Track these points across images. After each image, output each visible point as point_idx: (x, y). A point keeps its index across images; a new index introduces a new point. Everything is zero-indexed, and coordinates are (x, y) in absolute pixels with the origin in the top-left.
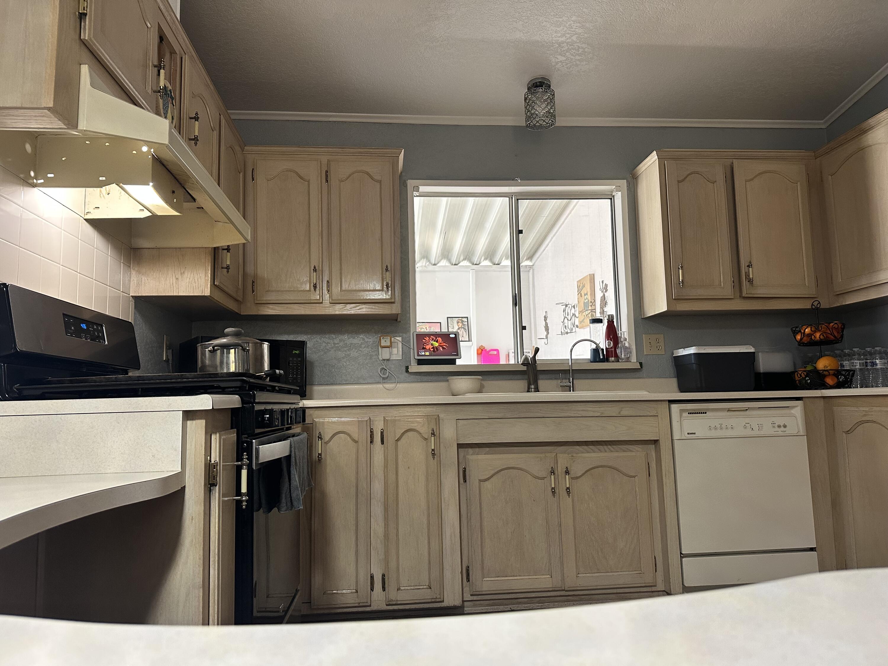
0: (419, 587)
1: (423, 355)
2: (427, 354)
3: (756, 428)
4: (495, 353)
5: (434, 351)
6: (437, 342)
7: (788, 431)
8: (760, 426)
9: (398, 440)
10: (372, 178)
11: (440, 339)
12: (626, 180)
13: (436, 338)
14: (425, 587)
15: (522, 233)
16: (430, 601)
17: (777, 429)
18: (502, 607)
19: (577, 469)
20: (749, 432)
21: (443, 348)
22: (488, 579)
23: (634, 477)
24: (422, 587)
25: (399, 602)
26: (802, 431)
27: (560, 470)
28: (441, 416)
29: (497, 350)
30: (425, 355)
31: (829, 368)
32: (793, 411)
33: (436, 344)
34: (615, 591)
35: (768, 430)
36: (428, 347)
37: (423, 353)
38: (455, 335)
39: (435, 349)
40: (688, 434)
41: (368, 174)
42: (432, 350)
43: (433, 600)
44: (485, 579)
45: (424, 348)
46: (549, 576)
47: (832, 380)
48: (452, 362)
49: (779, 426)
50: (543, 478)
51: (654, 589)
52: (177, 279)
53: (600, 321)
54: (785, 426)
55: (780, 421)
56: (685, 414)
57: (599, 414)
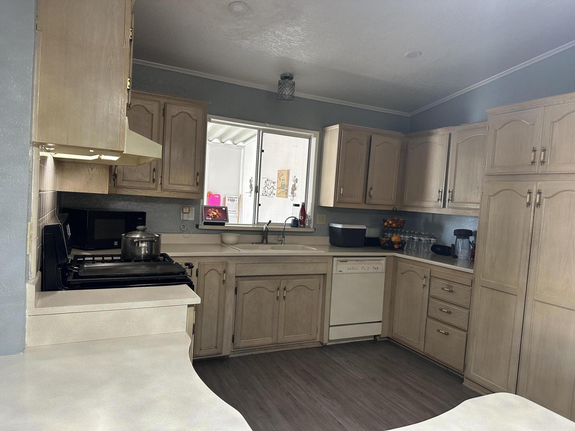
0: (210, 348)
1: (208, 220)
2: (210, 219)
3: (366, 269)
4: (218, 197)
5: (214, 217)
6: (215, 212)
7: (379, 270)
8: (368, 268)
9: (206, 274)
10: (192, 118)
11: (217, 210)
12: (319, 132)
13: (215, 210)
14: (214, 347)
15: (263, 152)
16: (216, 354)
17: (374, 270)
18: (247, 353)
19: (289, 288)
20: (363, 271)
21: (219, 216)
22: (243, 341)
23: (313, 290)
24: (212, 348)
25: (200, 356)
26: (384, 271)
27: (282, 288)
28: (229, 262)
29: (219, 195)
30: (209, 220)
31: (397, 241)
32: (381, 262)
33: (215, 214)
35: (371, 270)
36: (210, 215)
37: (208, 219)
38: (225, 208)
39: (215, 216)
40: (339, 271)
41: (189, 115)
42: (213, 217)
43: (217, 354)
44: (241, 341)
45: (208, 216)
46: (271, 338)
47: (397, 246)
48: (223, 224)
49: (375, 269)
50: (274, 292)
51: (315, 341)
52: (88, 182)
53: (298, 205)
54: (378, 269)
55: (376, 266)
56: (339, 262)
57: (303, 262)
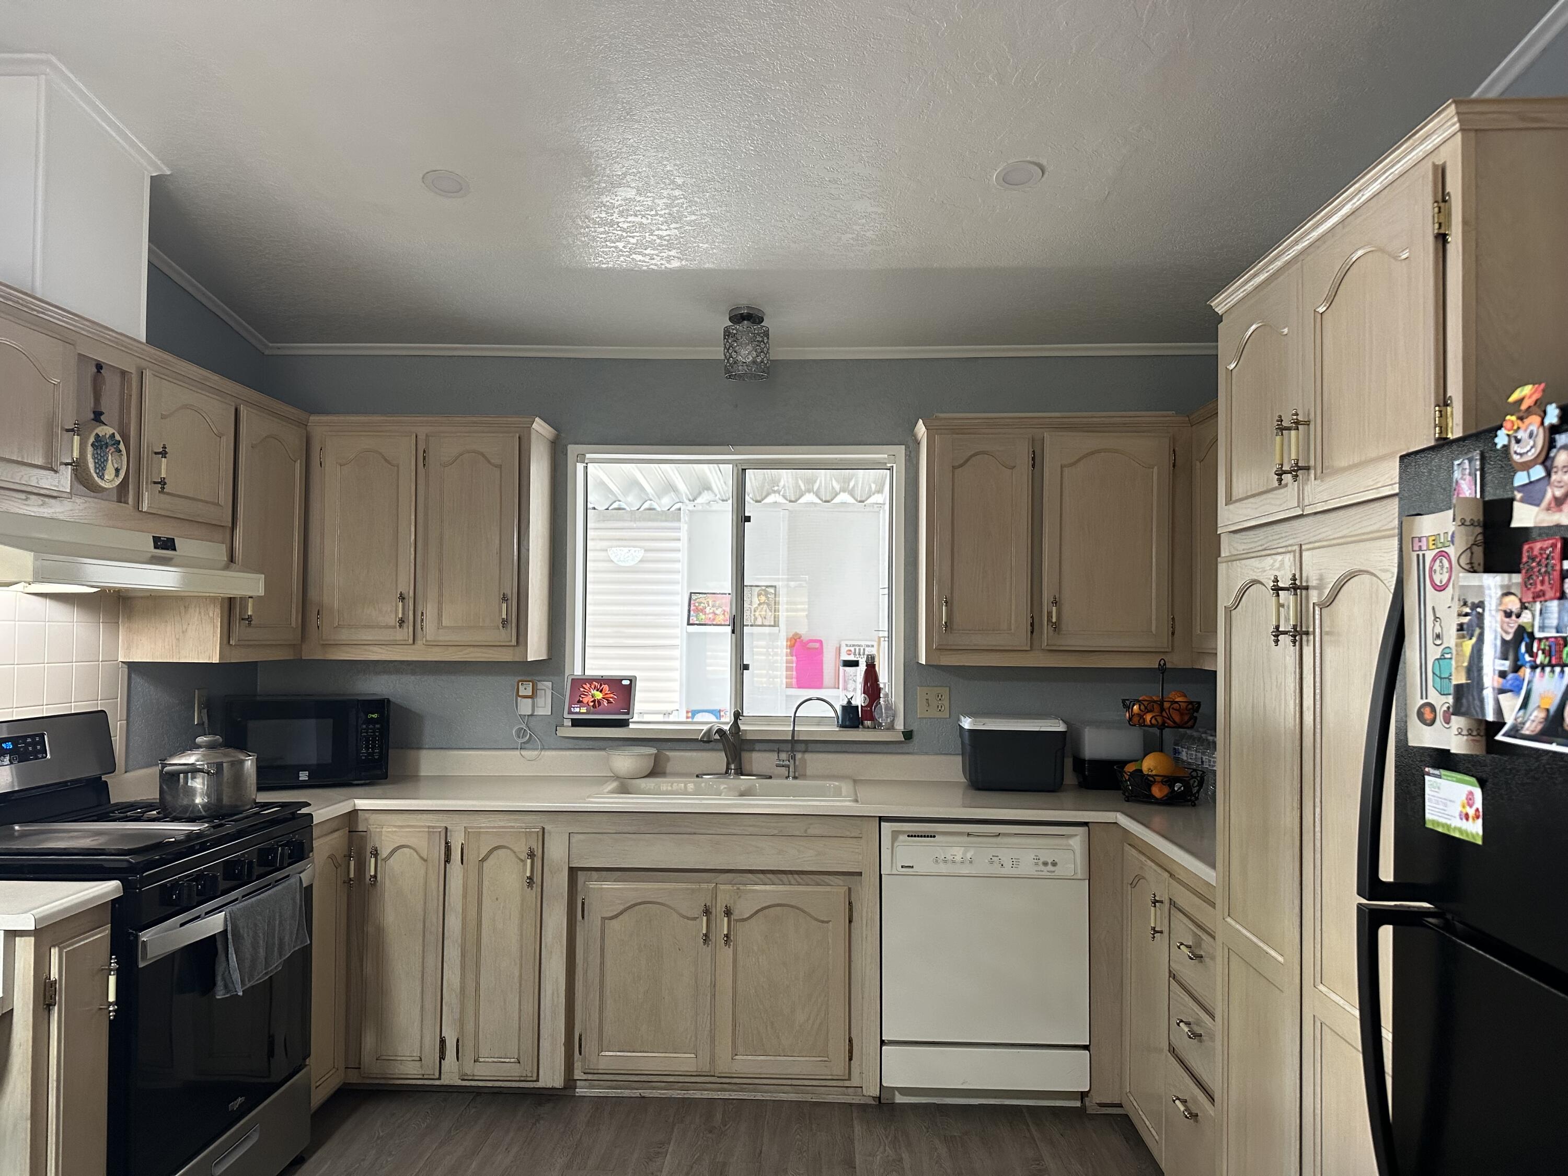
0: (503, 1060)
1: (576, 713)
2: (584, 710)
3: (1007, 864)
4: (817, 645)
5: (594, 706)
6: (601, 692)
7: (1059, 871)
8: (1015, 863)
9: (483, 860)
10: (489, 462)
11: (606, 687)
12: (903, 447)
13: (601, 686)
14: (512, 1060)
15: (749, 521)
16: (518, 1079)
17: (1042, 867)
18: (629, 1091)
19: (743, 908)
20: (996, 870)
21: (609, 702)
22: (607, 1053)
23: (828, 922)
24: (508, 1060)
25: (476, 1078)
26: (1082, 872)
27: (719, 909)
28: (547, 828)
29: (820, 642)
30: (579, 713)
31: (1154, 773)
32: (1072, 842)
33: (599, 696)
34: (789, 1082)
35: (1027, 866)
36: (585, 700)
37: (577, 710)
38: (631, 680)
39: (597, 703)
40: (902, 867)
41: (483, 455)
42: (592, 704)
43: (522, 1079)
44: (603, 1053)
45: (579, 702)
46: (693, 1056)
47: (1160, 790)
48: (624, 723)
49: (1045, 864)
50: (695, 919)
51: (847, 1084)
53: (855, 664)
54: (1054, 864)
55: (1049, 857)
56: (903, 838)
57: (776, 832)
